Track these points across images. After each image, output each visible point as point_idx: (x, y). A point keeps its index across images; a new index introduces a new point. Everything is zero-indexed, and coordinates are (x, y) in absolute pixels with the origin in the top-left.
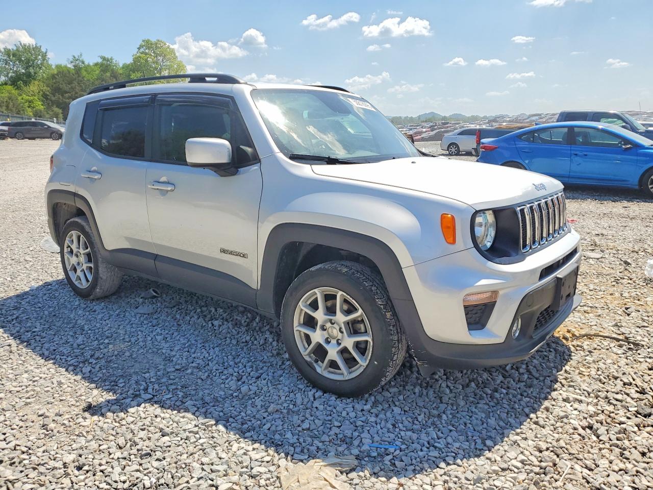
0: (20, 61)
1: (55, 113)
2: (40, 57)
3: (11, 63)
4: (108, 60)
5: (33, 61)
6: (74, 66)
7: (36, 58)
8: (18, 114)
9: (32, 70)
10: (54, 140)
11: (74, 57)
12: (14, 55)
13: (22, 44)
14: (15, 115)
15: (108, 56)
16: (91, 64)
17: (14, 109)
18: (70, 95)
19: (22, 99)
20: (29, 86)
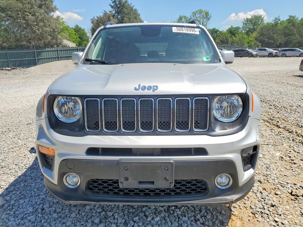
0: (252, 23)
1: (258, 45)
2: (260, 20)
3: (248, 25)
4: (293, 17)
5: (257, 22)
6: (275, 22)
7: (259, 21)
8: (242, 46)
9: (255, 27)
10: (249, 57)
11: (276, 18)
12: (250, 21)
13: (254, 16)
14: (240, 47)
15: (293, 15)
16: (285, 20)
17: (240, 44)
18: (267, 36)
19: (249, 40)
20: (253, 34)
